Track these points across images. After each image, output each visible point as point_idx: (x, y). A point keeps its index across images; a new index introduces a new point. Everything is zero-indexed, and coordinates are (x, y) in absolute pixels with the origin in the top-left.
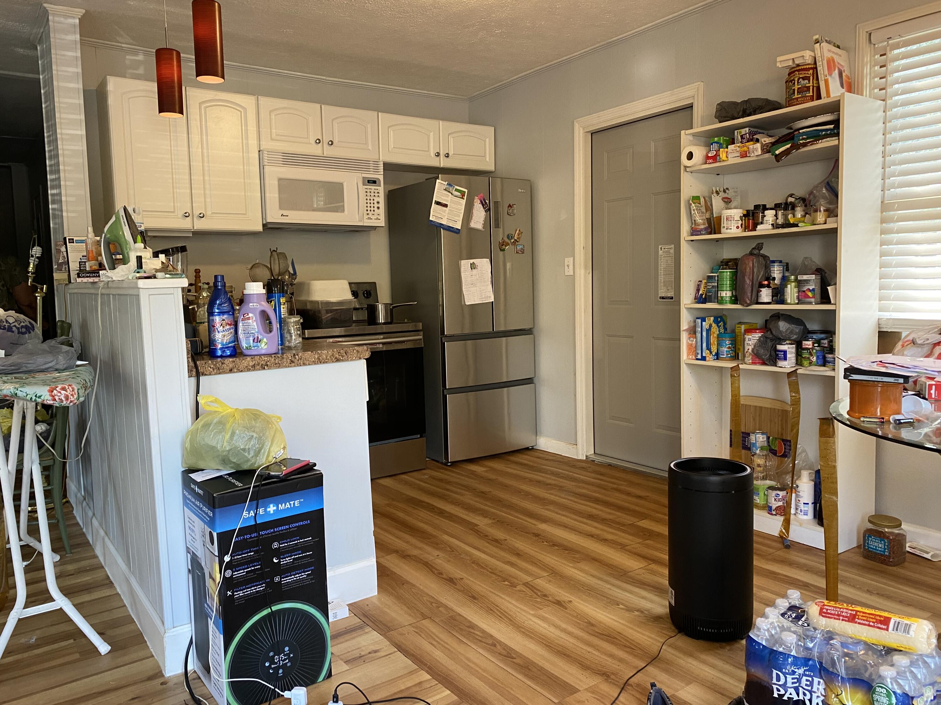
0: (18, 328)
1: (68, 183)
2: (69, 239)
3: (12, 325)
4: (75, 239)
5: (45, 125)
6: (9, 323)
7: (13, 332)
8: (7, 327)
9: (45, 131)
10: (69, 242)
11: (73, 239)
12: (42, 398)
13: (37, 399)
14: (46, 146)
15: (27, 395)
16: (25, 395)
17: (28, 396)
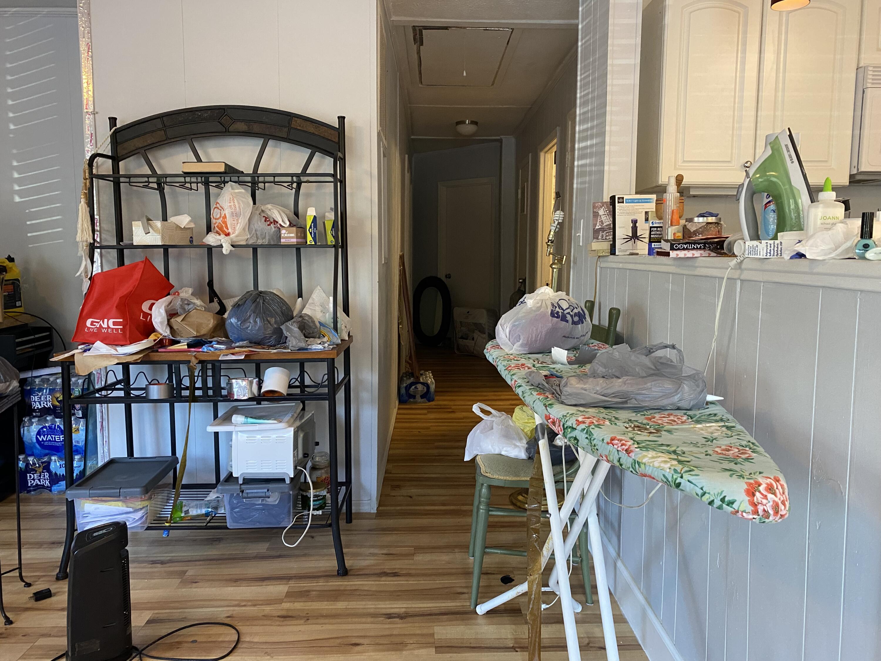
0: (572, 316)
1: (614, 128)
2: (619, 198)
3: (566, 312)
4: (626, 197)
5: (579, 66)
6: (562, 309)
7: (567, 321)
8: (560, 314)
9: (579, 73)
10: (619, 202)
11: (623, 198)
12: (735, 506)
13: (724, 505)
14: (578, 91)
15: (704, 494)
16: (700, 492)
17: (707, 496)
